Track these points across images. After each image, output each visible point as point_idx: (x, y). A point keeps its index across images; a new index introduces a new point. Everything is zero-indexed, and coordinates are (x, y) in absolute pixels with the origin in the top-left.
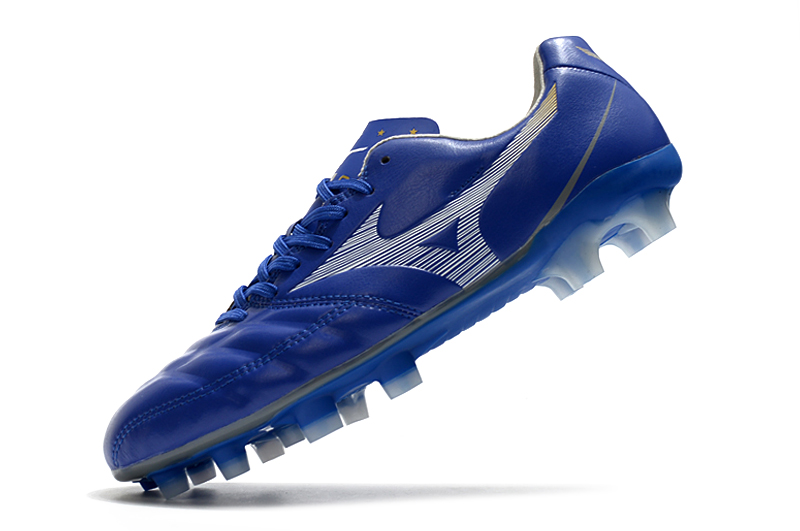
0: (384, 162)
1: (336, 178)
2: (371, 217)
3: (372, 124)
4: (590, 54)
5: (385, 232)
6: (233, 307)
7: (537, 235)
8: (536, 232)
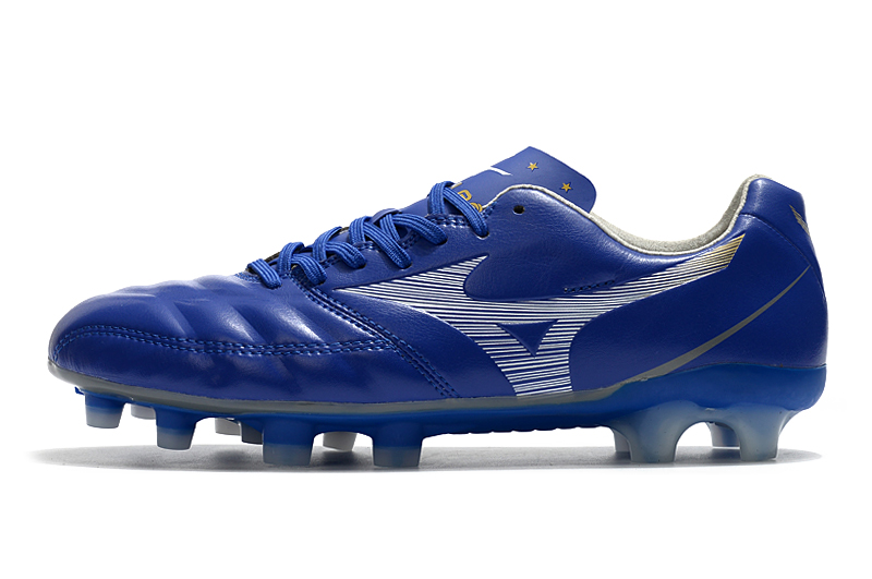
0: (516, 211)
1: (460, 187)
2: (468, 263)
3: (530, 149)
4: (799, 220)
5: (477, 289)
6: (271, 261)
7: (626, 385)
8: (627, 381)
